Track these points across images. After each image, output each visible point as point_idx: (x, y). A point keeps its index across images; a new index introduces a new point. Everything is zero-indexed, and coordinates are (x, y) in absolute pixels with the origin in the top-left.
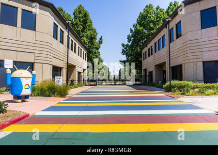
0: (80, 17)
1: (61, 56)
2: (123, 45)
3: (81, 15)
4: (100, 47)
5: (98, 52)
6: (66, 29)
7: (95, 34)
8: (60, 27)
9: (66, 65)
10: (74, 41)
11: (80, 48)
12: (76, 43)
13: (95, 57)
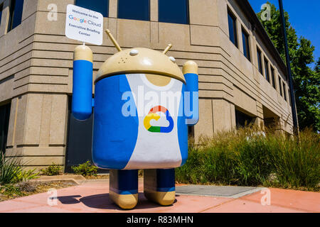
6: (253, 30)
7: (309, 49)
8: (240, 22)
9: (262, 111)
10: (270, 63)
11: (282, 79)
12: (274, 67)
13: (315, 99)
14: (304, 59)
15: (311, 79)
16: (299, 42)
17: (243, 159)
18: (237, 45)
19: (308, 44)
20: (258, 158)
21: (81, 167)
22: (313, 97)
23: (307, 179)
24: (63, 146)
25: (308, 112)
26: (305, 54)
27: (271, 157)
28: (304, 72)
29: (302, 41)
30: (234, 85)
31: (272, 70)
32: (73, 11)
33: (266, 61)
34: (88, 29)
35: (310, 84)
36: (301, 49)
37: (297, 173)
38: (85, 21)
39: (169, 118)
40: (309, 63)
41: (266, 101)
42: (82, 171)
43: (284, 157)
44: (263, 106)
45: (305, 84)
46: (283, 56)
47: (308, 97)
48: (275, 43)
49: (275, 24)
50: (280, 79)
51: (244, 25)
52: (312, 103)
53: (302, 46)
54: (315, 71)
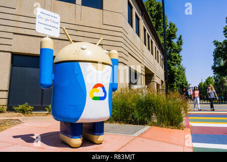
0: (151, 11)
1: (138, 55)
2: (216, 43)
3: (153, 8)
4: (180, 50)
5: (178, 56)
6: (142, 15)
7: (174, 30)
8: (135, 10)
9: (144, 70)
10: (151, 38)
11: (157, 49)
12: (153, 41)
13: (175, 63)
14: (171, 36)
15: (174, 49)
16: (168, 24)
17: (137, 108)
18: (132, 26)
19: (174, 27)
20: (147, 108)
21: (20, 107)
22: (174, 61)
23: (174, 122)
24: (7, 91)
25: (171, 71)
26: (171, 33)
27: (154, 108)
28: (171, 45)
29: (170, 24)
30: (129, 53)
31: (152, 42)
32: (41, 12)
33: (149, 37)
34: (50, 26)
35: (173, 52)
36: (170, 29)
37: (169, 118)
38: (48, 20)
39: (104, 91)
40: (174, 39)
41: (147, 63)
42: (21, 110)
43: (162, 108)
44: (145, 67)
45: (170, 52)
46: (158, 33)
47: (172, 60)
48: (154, 24)
49: (154, 10)
50: (156, 48)
51: (137, 12)
52: (174, 65)
53: (170, 28)
54: (177, 44)
